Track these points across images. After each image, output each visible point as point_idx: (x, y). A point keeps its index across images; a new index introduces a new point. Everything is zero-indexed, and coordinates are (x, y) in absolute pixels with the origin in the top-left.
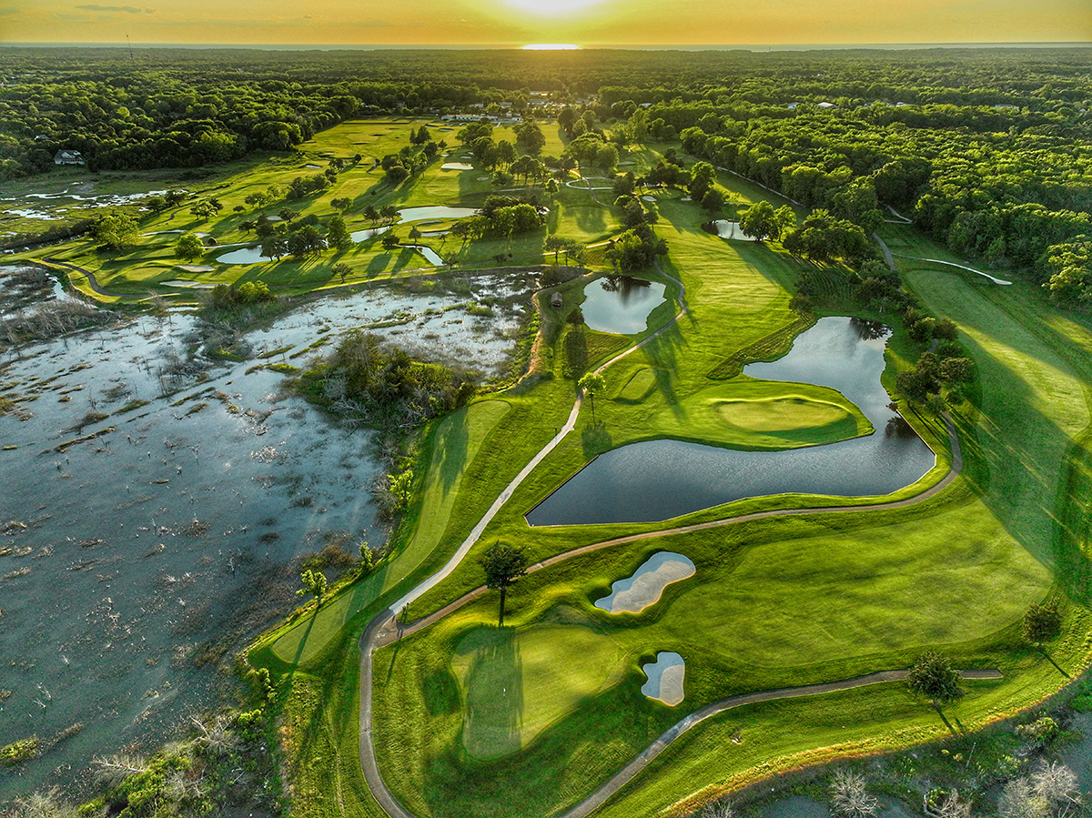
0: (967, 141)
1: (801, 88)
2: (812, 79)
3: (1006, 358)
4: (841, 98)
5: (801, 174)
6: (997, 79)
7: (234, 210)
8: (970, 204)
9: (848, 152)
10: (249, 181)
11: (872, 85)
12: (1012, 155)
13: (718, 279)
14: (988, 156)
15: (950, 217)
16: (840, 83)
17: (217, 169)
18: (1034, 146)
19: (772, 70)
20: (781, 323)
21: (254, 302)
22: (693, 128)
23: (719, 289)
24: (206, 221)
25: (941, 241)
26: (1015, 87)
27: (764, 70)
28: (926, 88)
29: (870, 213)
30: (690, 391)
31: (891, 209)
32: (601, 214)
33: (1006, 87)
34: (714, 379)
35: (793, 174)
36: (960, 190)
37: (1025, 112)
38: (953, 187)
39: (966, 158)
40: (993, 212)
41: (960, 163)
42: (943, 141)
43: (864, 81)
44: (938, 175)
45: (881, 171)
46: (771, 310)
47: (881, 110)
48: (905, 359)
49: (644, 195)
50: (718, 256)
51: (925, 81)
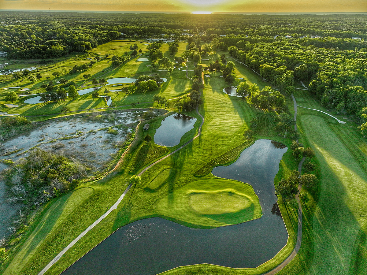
0: (337, 54)
1: (280, 30)
2: (286, 26)
3: (336, 168)
4: (294, 34)
5: (266, 68)
6: (354, 27)
7: (46, 78)
8: (332, 85)
9: (287, 59)
10: (62, 65)
11: (307, 29)
12: (353, 61)
13: (220, 117)
14: (344, 61)
15: (322, 91)
16: (296, 28)
17: (55, 59)
18: (363, 57)
19: (273, 22)
20: (239, 142)
21: (19, 125)
22: (233, 46)
23: (218, 122)
24: (33, 83)
25: (319, 100)
26: (361, 30)
27: (270, 22)
28: (327, 30)
29: (289, 88)
30: (182, 184)
31: (302, 83)
32: (186, 83)
33: (357, 30)
34: (196, 177)
35: (263, 68)
36: (328, 78)
37: (363, 41)
38: (325, 76)
39: (334, 62)
40: (340, 90)
41: (331, 65)
42: (327, 54)
43: (305, 27)
44: (321, 71)
45: (298, 68)
46: (236, 135)
47: (307, 40)
48: (288, 167)
49: (206, 74)
50: (224, 105)
51: (327, 27)
